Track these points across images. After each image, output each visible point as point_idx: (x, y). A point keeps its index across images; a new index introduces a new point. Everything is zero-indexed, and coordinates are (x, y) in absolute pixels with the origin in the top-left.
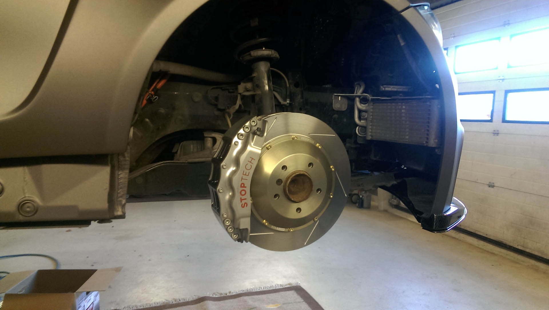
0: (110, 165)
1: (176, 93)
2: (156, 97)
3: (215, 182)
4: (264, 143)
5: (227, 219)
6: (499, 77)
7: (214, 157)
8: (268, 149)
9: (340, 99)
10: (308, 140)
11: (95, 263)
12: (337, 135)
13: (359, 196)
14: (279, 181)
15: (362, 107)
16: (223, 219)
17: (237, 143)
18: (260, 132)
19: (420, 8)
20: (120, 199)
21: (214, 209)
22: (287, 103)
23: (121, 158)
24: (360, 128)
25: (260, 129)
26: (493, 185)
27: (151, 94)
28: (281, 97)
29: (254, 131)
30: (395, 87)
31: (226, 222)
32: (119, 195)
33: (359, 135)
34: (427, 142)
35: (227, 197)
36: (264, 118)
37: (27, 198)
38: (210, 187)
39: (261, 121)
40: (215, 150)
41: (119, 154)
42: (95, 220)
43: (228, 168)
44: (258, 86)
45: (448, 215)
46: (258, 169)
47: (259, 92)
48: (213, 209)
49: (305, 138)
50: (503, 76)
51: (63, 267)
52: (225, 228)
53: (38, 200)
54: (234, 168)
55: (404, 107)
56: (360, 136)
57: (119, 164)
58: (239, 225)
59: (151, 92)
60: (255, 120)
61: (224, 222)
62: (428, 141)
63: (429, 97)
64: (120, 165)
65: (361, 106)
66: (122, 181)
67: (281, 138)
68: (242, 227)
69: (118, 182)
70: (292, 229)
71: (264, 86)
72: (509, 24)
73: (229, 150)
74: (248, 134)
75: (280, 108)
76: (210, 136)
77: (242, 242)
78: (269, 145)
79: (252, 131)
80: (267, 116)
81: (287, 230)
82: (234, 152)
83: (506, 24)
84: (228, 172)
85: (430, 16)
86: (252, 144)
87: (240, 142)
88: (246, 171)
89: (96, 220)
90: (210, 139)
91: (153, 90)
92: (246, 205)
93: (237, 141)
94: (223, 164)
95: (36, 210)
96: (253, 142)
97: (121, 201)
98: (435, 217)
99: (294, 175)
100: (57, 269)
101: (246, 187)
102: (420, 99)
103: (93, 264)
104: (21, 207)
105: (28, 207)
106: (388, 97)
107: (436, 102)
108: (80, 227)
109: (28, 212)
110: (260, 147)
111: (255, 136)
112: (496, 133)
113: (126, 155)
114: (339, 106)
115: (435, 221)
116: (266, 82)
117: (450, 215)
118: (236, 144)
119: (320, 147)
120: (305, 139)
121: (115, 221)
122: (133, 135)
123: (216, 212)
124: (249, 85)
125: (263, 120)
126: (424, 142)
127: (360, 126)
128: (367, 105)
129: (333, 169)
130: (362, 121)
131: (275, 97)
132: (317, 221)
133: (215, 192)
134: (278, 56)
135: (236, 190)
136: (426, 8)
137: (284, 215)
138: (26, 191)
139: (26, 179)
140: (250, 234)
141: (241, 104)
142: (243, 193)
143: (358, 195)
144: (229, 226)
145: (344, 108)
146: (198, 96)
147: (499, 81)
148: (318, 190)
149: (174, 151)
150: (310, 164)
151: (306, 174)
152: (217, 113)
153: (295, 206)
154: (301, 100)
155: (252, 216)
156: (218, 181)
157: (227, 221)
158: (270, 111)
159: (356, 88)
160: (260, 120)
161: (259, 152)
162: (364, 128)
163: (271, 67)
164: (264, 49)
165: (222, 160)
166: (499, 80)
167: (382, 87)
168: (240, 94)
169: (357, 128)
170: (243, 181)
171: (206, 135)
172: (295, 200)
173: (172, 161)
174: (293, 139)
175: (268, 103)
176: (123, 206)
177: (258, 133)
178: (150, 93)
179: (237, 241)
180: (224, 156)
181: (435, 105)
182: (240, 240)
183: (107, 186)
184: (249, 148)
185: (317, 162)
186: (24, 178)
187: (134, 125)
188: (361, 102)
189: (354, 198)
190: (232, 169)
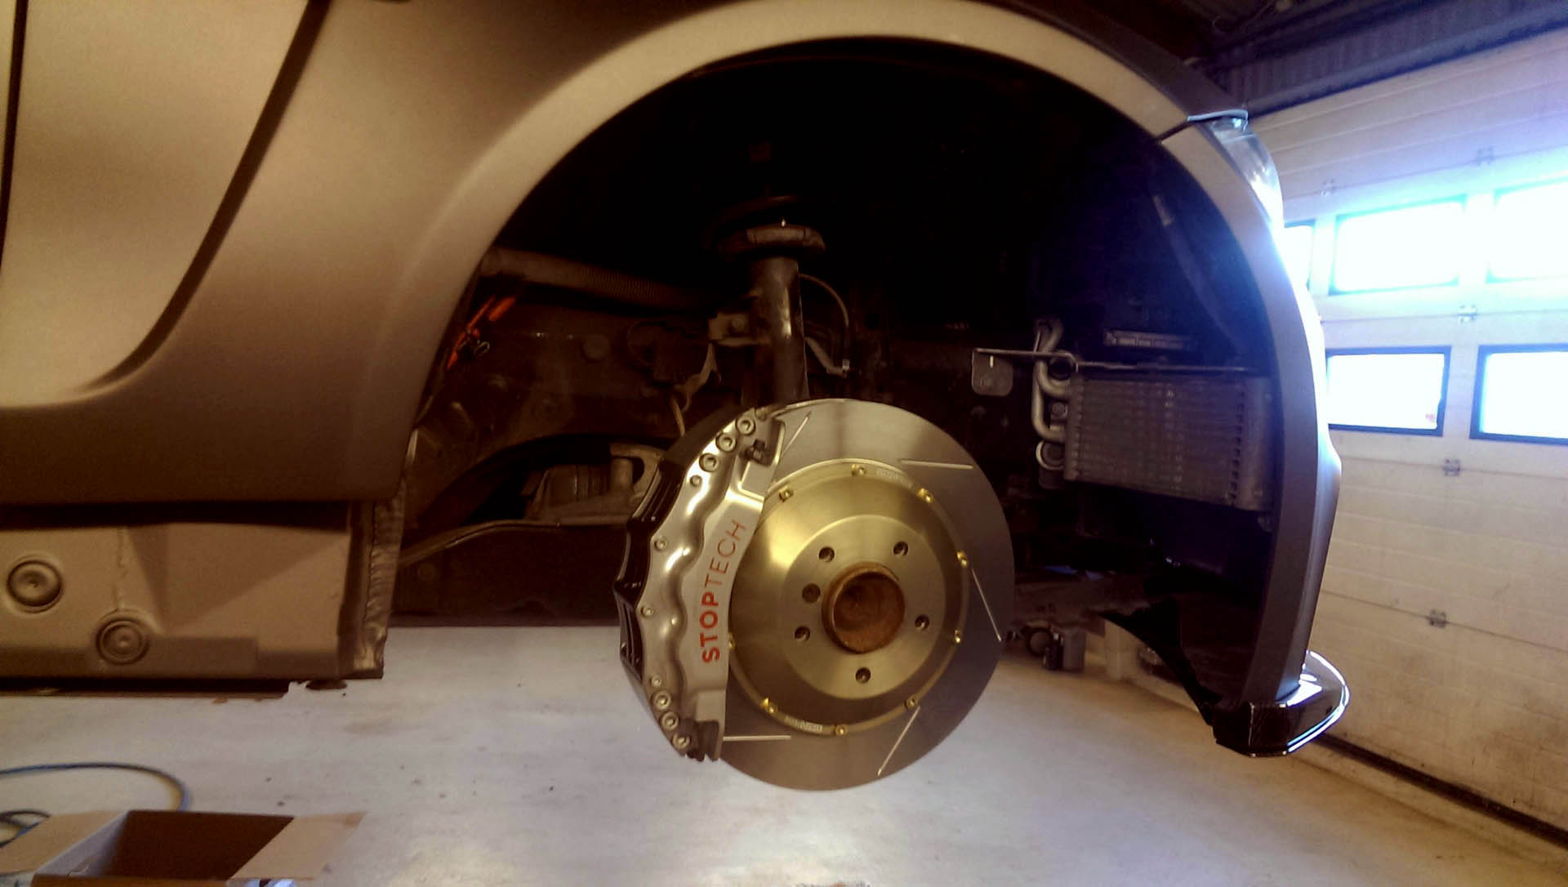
0: (349, 529)
1: (539, 334)
2: (483, 344)
3: (634, 585)
4: (772, 480)
5: (662, 693)
6: (1463, 307)
7: (634, 516)
8: (784, 500)
9: (992, 364)
10: (896, 477)
11: (288, 797)
12: (978, 467)
13: (1051, 636)
14: (811, 592)
15: (1055, 387)
16: (650, 692)
17: (698, 481)
18: (760, 453)
19: (1217, 126)
20: (372, 625)
21: (628, 663)
22: (844, 371)
23: (382, 513)
24: (1047, 446)
25: (764, 444)
26: (1442, 618)
27: (471, 336)
28: (829, 353)
29: (746, 451)
30: (1145, 335)
31: (657, 702)
32: (371, 614)
33: (1045, 466)
34: (1234, 497)
35: (665, 630)
36: (776, 413)
37: (121, 614)
38: (620, 601)
39: (768, 422)
40: (639, 495)
41: (374, 504)
42: (300, 681)
43: (671, 548)
44: (763, 322)
45: (1293, 706)
46: (755, 553)
47: (765, 340)
48: (624, 663)
49: (888, 471)
50: (1473, 307)
51: (198, 806)
52: (655, 717)
53: (150, 621)
54: (687, 551)
55: (1170, 394)
56: (1044, 469)
57: (374, 530)
58: (694, 711)
59: (471, 328)
60: (752, 418)
61: (651, 702)
62: (1236, 493)
63: (1241, 369)
64: (376, 532)
65: (1053, 385)
66: (379, 574)
67: (824, 468)
68: (702, 716)
69: (370, 577)
70: (843, 729)
71: (780, 325)
72: (1491, 158)
73: (676, 498)
74: (729, 458)
75: (824, 386)
76: (626, 455)
77: (701, 759)
78: (786, 488)
79: (741, 448)
80: (784, 407)
81: (829, 730)
82: (690, 504)
83: (1485, 157)
84: (669, 559)
85: (1246, 145)
86: (740, 484)
87: (707, 478)
88: (718, 558)
89: (304, 681)
90: (625, 463)
91: (476, 326)
92: (714, 655)
93: (699, 475)
94: (656, 536)
95: (145, 646)
96: (741, 477)
97: (373, 630)
98: (1252, 712)
99: (852, 576)
100: (182, 809)
101: (716, 604)
102: (1219, 373)
103: (284, 801)
104: (107, 636)
105: (125, 638)
106: (1125, 363)
107: (1259, 385)
108: (259, 699)
109: (124, 652)
110: (759, 494)
111: (749, 465)
112: (1452, 469)
113: (395, 503)
114: (988, 383)
115: (1252, 722)
116: (787, 312)
117: (1301, 707)
118: (696, 483)
119: (928, 499)
120: (886, 474)
121: (352, 685)
122: (416, 451)
123: (632, 672)
124: (739, 321)
125: (773, 419)
126: (1226, 496)
127: (1046, 441)
128: (1068, 382)
129: (964, 563)
130: (1054, 428)
131: (811, 354)
132: (914, 709)
133: (631, 614)
134: (821, 243)
135: (689, 612)
136: (1238, 123)
137: (820, 688)
138: (120, 594)
139: (122, 563)
140: (726, 738)
141: (715, 369)
142: (709, 620)
143: (1047, 631)
144: (666, 712)
145: (1004, 388)
146: (598, 346)
147: (1462, 320)
148: (920, 619)
149: (527, 491)
150: (900, 547)
151: (887, 573)
152: (647, 392)
153: (853, 663)
154: (884, 364)
155: (733, 687)
156: (640, 583)
157: (663, 697)
158: (795, 393)
159: (1039, 335)
160: (763, 418)
161: (758, 506)
162: (1058, 448)
163: (801, 271)
164: (783, 223)
165: (655, 526)
166: (1461, 315)
167: (1109, 335)
168: (715, 343)
169: (1040, 446)
170: (711, 588)
171: (615, 451)
172: (853, 645)
173: (519, 522)
174: (854, 473)
175: (789, 371)
176: (379, 645)
177: (757, 455)
178: (469, 332)
179: (686, 756)
180: (662, 515)
181: (1258, 391)
182: (695, 754)
183: (338, 586)
184: (731, 497)
185: (920, 541)
186: (120, 558)
187: (421, 422)
188: (1051, 374)
189: (1036, 639)
190: (682, 551)
